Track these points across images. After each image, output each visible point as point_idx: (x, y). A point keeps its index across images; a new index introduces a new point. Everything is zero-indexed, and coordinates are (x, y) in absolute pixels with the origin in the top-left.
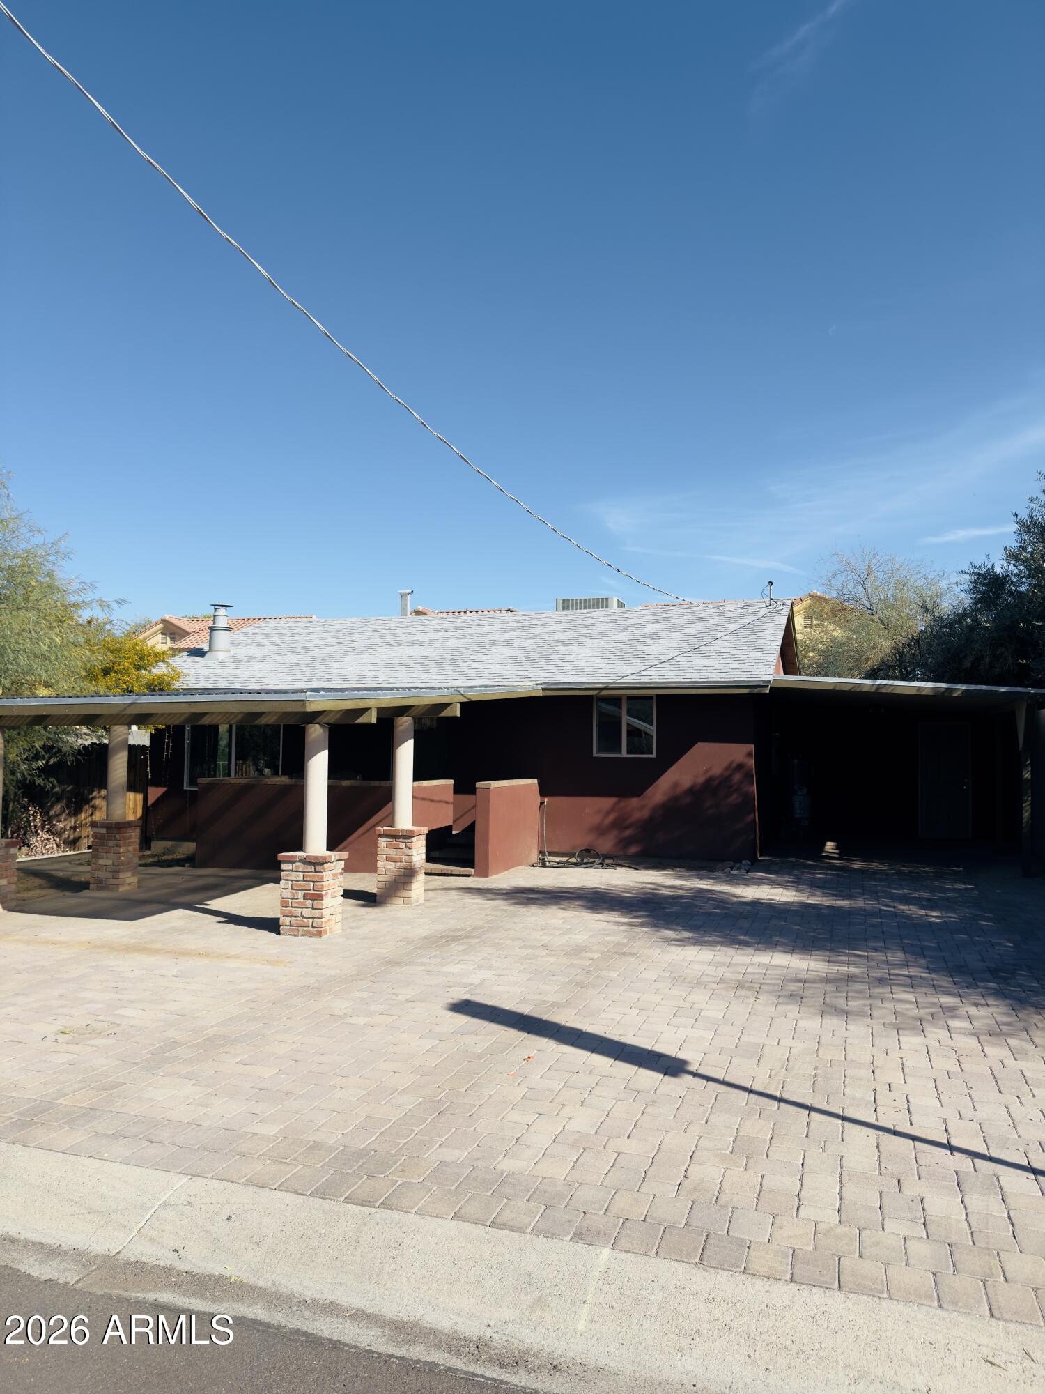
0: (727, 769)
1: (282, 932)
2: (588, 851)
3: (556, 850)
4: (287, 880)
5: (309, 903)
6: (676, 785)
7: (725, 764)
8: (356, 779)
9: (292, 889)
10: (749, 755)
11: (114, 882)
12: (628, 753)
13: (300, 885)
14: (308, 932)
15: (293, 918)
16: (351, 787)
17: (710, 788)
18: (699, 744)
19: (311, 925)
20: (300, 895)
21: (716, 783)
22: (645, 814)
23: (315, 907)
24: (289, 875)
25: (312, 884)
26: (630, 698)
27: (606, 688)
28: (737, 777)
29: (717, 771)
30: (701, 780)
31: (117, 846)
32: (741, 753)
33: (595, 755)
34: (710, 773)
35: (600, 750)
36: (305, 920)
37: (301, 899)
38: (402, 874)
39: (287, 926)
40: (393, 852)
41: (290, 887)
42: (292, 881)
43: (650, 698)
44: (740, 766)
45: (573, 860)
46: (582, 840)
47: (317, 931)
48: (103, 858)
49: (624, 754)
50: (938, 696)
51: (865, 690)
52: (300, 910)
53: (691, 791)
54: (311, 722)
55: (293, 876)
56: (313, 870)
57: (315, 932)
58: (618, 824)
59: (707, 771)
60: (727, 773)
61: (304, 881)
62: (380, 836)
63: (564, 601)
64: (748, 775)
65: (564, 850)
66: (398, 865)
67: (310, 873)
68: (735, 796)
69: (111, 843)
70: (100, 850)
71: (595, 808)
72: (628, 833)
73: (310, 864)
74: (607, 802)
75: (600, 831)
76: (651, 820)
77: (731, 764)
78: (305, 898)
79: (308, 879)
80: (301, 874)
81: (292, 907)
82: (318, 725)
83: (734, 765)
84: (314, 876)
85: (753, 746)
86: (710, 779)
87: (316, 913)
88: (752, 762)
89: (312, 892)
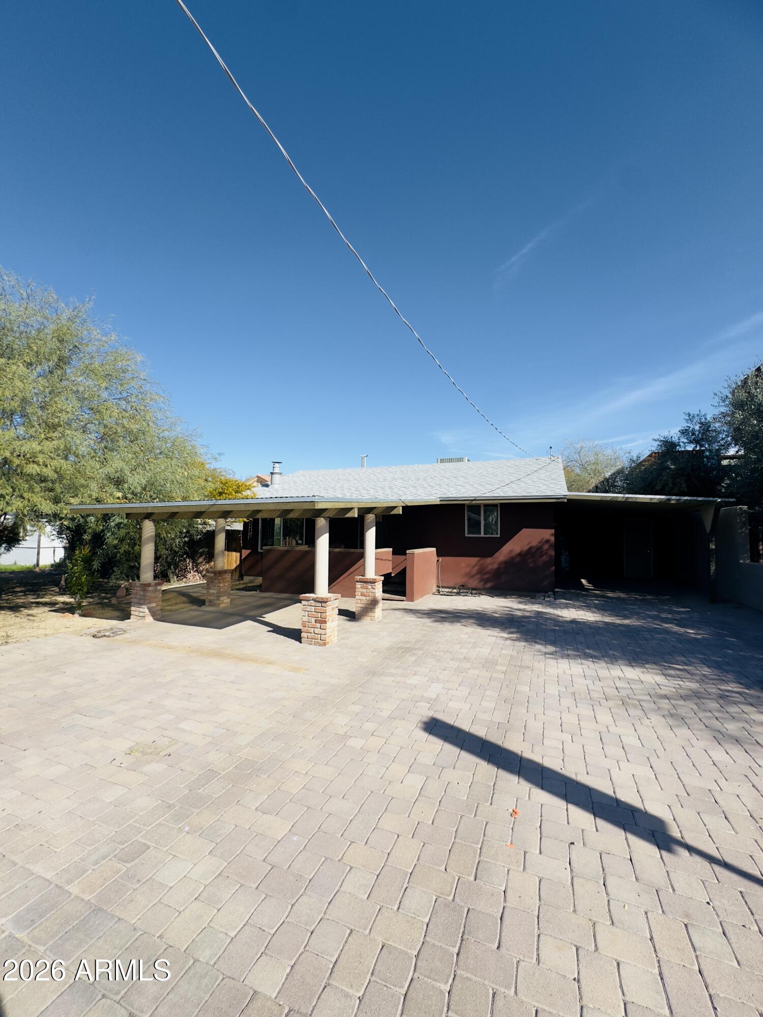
0: (540, 542)
1: (302, 641)
2: (463, 586)
3: (446, 585)
5: (318, 625)
6: (511, 551)
7: (539, 540)
8: (341, 548)
10: (552, 535)
11: (218, 602)
12: (485, 534)
13: (313, 614)
14: (318, 642)
15: (309, 634)
16: (339, 552)
17: (530, 553)
18: (524, 530)
19: (319, 638)
20: (313, 620)
21: (534, 550)
22: (495, 566)
23: (322, 629)
24: (306, 608)
25: (320, 614)
26: (486, 506)
27: (475, 500)
28: (546, 547)
29: (534, 543)
30: (526, 548)
31: (219, 583)
32: (547, 534)
33: (466, 535)
34: (530, 545)
35: (469, 533)
36: (316, 635)
37: (314, 623)
38: (369, 603)
39: (305, 638)
40: (364, 591)
41: (307, 615)
42: (308, 611)
43: (496, 505)
44: (547, 541)
45: (455, 591)
46: (460, 580)
47: (323, 642)
48: (212, 589)
49: (482, 535)
50: (661, 503)
51: (619, 500)
52: (313, 629)
53: (520, 554)
54: (319, 516)
56: (320, 605)
58: (481, 571)
59: (528, 544)
60: (540, 545)
61: (315, 612)
62: (357, 581)
63: (441, 459)
64: (551, 546)
65: (450, 585)
66: (368, 598)
67: (319, 608)
68: (544, 557)
69: (216, 581)
70: (211, 585)
71: (467, 564)
72: (485, 577)
73: (319, 602)
74: (473, 560)
75: (471, 576)
76: (498, 569)
77: (543, 539)
78: (316, 622)
79: (318, 611)
80: (314, 608)
82: (322, 518)
83: (544, 541)
84: (321, 609)
85: (553, 530)
86: (530, 548)
87: (323, 632)
88: (553, 539)
89: (320, 619)
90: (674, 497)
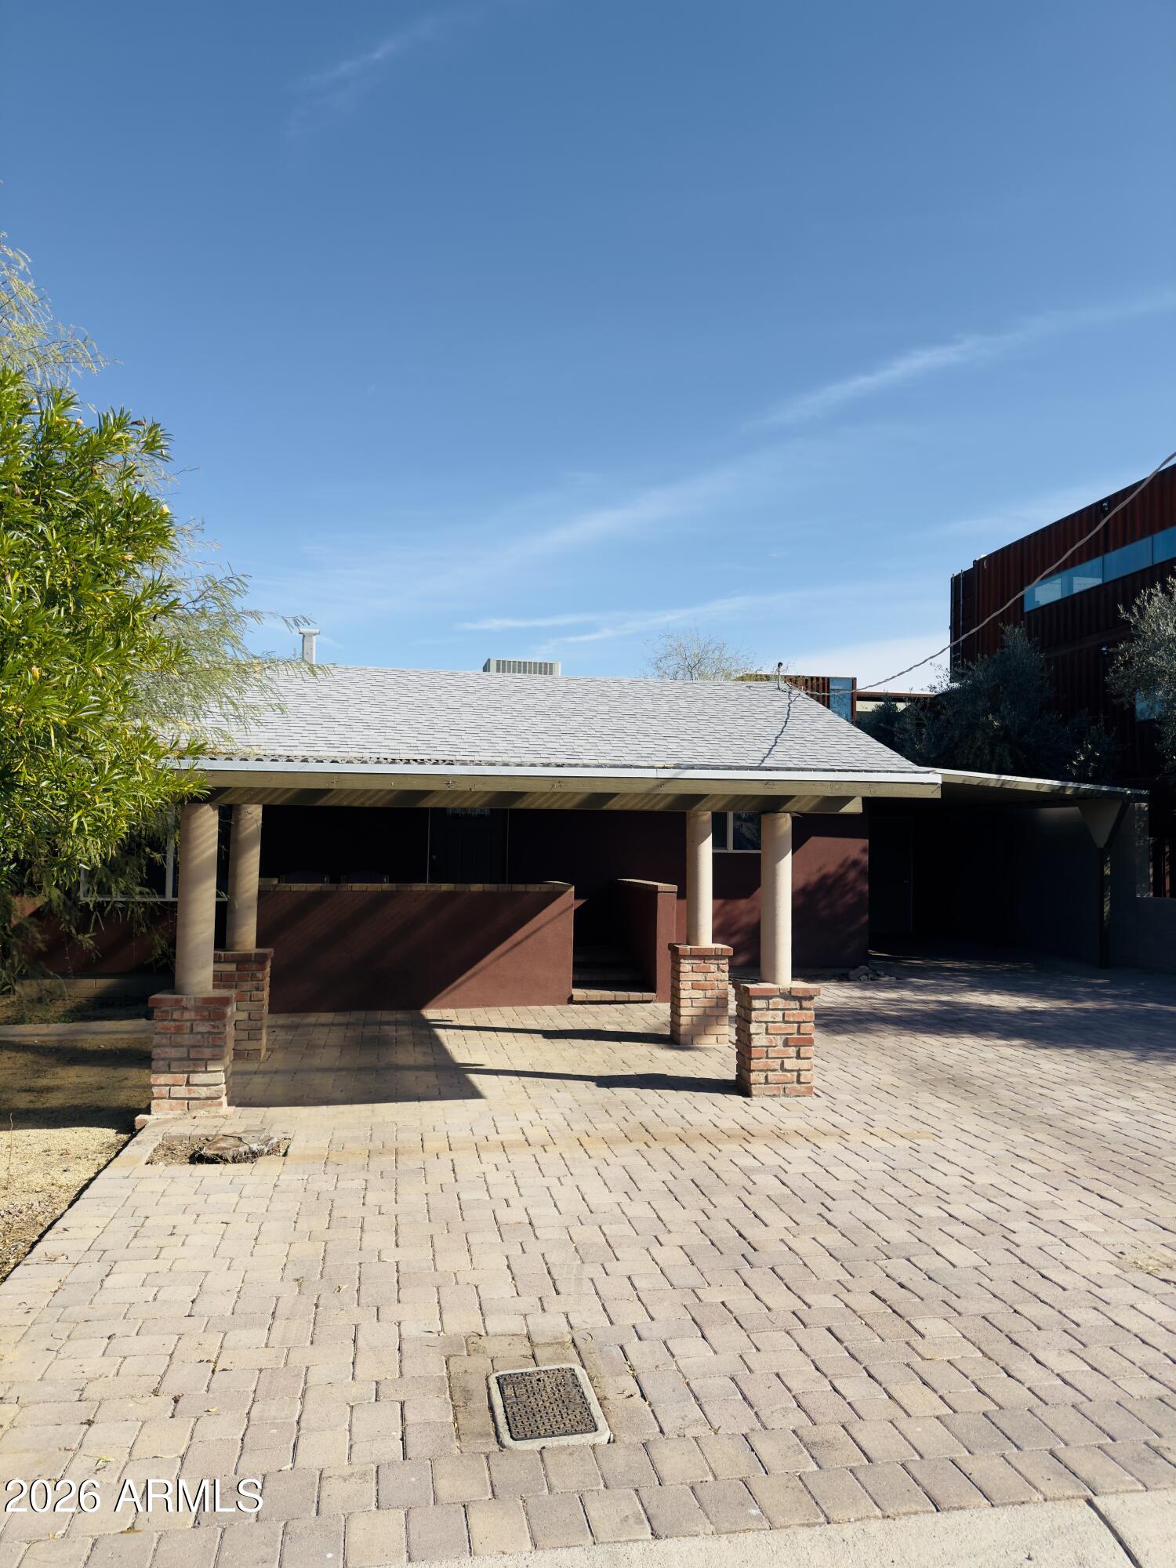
0: (842, 866)
1: (754, 1092)
4: (761, 1022)
5: (792, 1051)
7: (839, 861)
9: (767, 1033)
10: (864, 850)
12: (735, 848)
13: (780, 1028)
14: (795, 1090)
15: (770, 1073)
17: (824, 888)
18: (813, 839)
19: (795, 1079)
20: (780, 1041)
21: (830, 882)
23: (802, 1056)
24: (762, 1015)
25: (796, 1025)
28: (852, 875)
29: (831, 868)
30: (815, 878)
32: (856, 848)
34: (824, 871)
36: (789, 1074)
37: (780, 1047)
39: (760, 1084)
40: (700, 977)
42: (766, 1022)
44: (855, 863)
47: (807, 1087)
49: (730, 849)
51: (991, 785)
52: (779, 1061)
53: (804, 891)
55: (769, 1016)
56: (798, 1007)
57: (803, 1089)
59: (820, 869)
60: (842, 871)
61: (784, 1022)
62: (685, 957)
64: (862, 873)
66: (709, 993)
67: (794, 1012)
68: (850, 896)
73: (793, 998)
77: (846, 860)
78: (786, 1044)
79: (792, 1020)
80: (780, 1013)
81: (767, 1057)
83: (849, 862)
84: (800, 1015)
85: (867, 841)
86: (824, 878)
87: (803, 1064)
88: (866, 858)
89: (796, 1036)
90: (1070, 784)
